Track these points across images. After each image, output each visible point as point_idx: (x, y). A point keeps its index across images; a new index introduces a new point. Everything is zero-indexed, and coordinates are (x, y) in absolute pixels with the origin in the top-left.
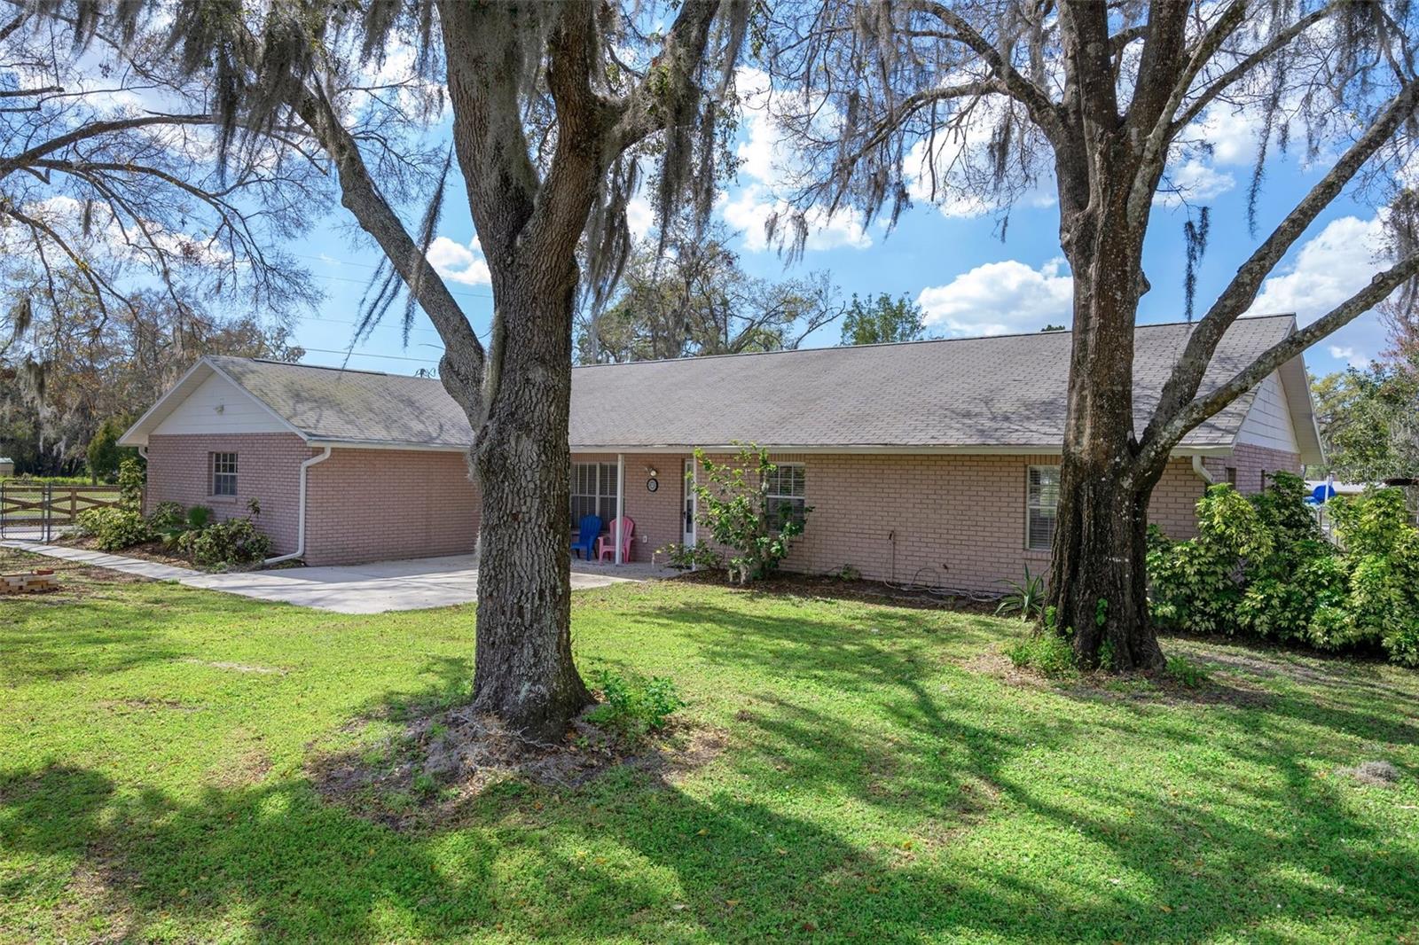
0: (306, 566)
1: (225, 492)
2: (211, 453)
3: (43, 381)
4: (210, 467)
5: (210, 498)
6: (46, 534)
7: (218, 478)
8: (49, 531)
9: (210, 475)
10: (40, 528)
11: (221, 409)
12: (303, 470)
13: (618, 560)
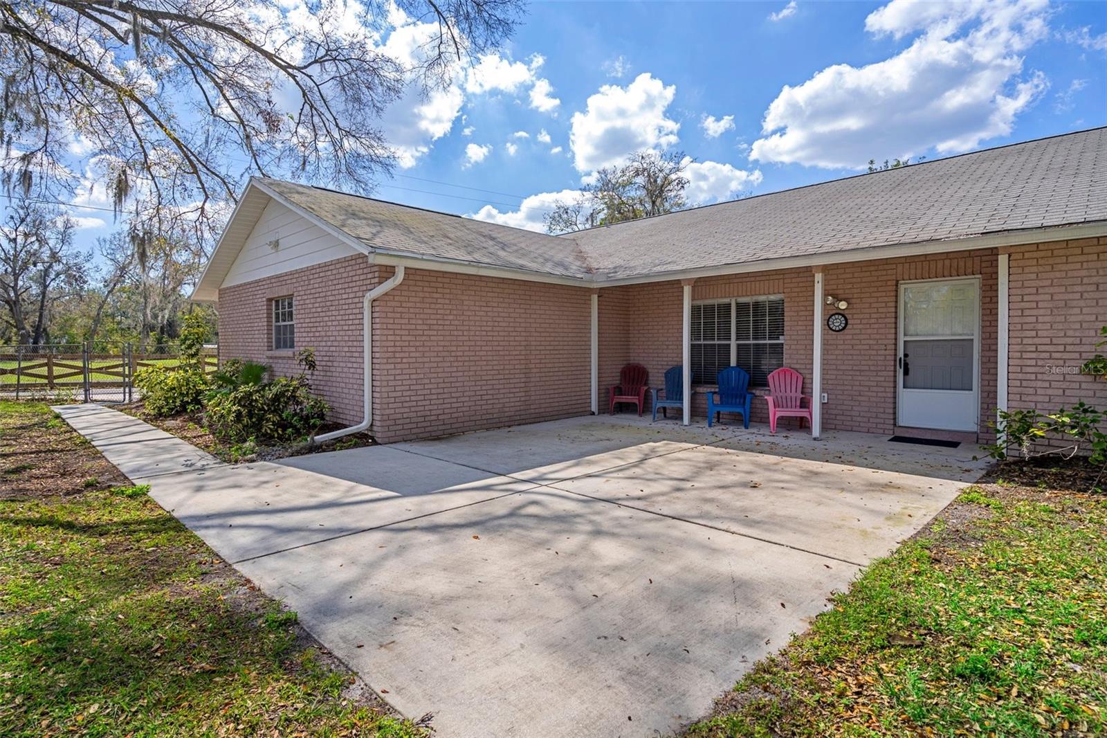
0: (375, 443)
1: (285, 347)
2: (270, 300)
3: (144, 250)
4: (269, 316)
5: (269, 353)
6: (127, 397)
7: (278, 328)
8: (130, 393)
9: (269, 325)
10: (121, 390)
11: (276, 244)
12: (367, 305)
13: (816, 430)
